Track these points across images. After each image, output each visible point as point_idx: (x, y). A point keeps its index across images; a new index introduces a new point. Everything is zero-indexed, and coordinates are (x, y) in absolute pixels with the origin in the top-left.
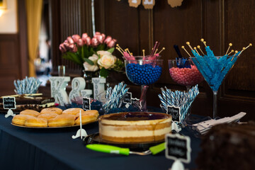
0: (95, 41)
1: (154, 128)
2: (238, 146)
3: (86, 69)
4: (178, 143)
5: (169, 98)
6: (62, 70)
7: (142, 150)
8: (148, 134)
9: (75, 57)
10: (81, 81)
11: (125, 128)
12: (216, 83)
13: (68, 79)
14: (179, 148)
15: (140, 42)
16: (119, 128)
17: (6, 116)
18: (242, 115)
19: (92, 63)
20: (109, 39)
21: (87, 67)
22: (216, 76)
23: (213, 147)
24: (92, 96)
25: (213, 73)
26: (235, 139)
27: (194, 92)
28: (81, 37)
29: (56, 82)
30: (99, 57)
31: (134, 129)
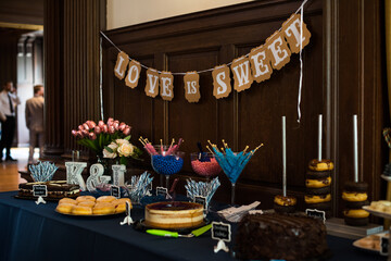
0: (112, 128)
1: (192, 216)
2: (265, 230)
3: (105, 156)
4: (222, 228)
5: (194, 188)
6: (75, 155)
7: (187, 234)
8: (188, 220)
9: (92, 144)
10: (101, 168)
11: (170, 216)
12: (234, 176)
13: (85, 165)
14: (222, 232)
15: (154, 130)
16: (165, 216)
17: (38, 203)
18: (257, 203)
19: (111, 151)
20: (123, 126)
21: (106, 154)
22: (235, 171)
23: (248, 230)
24: (111, 182)
25: (232, 168)
26: (262, 226)
27: (216, 183)
28: (97, 125)
29: (72, 168)
30: (119, 145)
31: (177, 217)
